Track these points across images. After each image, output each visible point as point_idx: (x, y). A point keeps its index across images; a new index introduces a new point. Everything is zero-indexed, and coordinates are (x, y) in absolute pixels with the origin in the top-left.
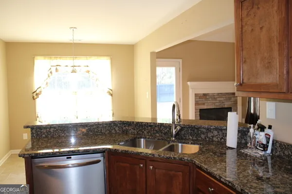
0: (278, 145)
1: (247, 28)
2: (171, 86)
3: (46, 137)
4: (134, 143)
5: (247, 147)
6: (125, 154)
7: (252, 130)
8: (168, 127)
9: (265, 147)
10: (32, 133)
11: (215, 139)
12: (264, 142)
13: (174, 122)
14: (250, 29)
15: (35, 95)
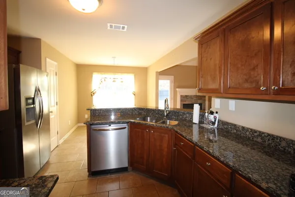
0: (221, 122)
1: (204, 59)
2: (168, 91)
3: (98, 115)
4: (145, 119)
5: (204, 123)
6: (139, 124)
7: (206, 114)
8: (163, 111)
9: (214, 123)
10: (91, 113)
11: (187, 119)
12: (213, 121)
13: (165, 109)
14: (205, 59)
15: (92, 94)
